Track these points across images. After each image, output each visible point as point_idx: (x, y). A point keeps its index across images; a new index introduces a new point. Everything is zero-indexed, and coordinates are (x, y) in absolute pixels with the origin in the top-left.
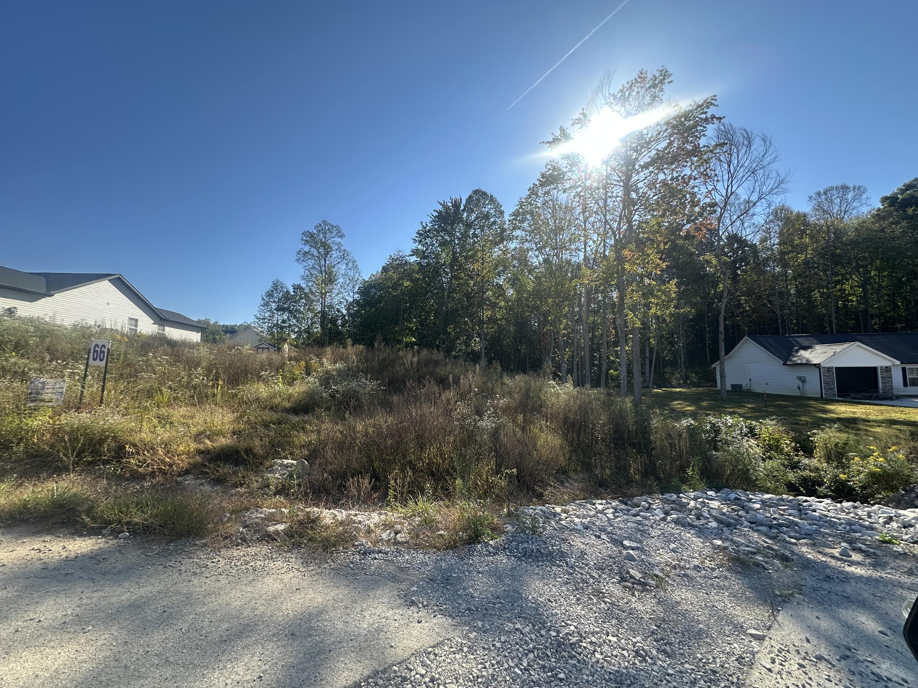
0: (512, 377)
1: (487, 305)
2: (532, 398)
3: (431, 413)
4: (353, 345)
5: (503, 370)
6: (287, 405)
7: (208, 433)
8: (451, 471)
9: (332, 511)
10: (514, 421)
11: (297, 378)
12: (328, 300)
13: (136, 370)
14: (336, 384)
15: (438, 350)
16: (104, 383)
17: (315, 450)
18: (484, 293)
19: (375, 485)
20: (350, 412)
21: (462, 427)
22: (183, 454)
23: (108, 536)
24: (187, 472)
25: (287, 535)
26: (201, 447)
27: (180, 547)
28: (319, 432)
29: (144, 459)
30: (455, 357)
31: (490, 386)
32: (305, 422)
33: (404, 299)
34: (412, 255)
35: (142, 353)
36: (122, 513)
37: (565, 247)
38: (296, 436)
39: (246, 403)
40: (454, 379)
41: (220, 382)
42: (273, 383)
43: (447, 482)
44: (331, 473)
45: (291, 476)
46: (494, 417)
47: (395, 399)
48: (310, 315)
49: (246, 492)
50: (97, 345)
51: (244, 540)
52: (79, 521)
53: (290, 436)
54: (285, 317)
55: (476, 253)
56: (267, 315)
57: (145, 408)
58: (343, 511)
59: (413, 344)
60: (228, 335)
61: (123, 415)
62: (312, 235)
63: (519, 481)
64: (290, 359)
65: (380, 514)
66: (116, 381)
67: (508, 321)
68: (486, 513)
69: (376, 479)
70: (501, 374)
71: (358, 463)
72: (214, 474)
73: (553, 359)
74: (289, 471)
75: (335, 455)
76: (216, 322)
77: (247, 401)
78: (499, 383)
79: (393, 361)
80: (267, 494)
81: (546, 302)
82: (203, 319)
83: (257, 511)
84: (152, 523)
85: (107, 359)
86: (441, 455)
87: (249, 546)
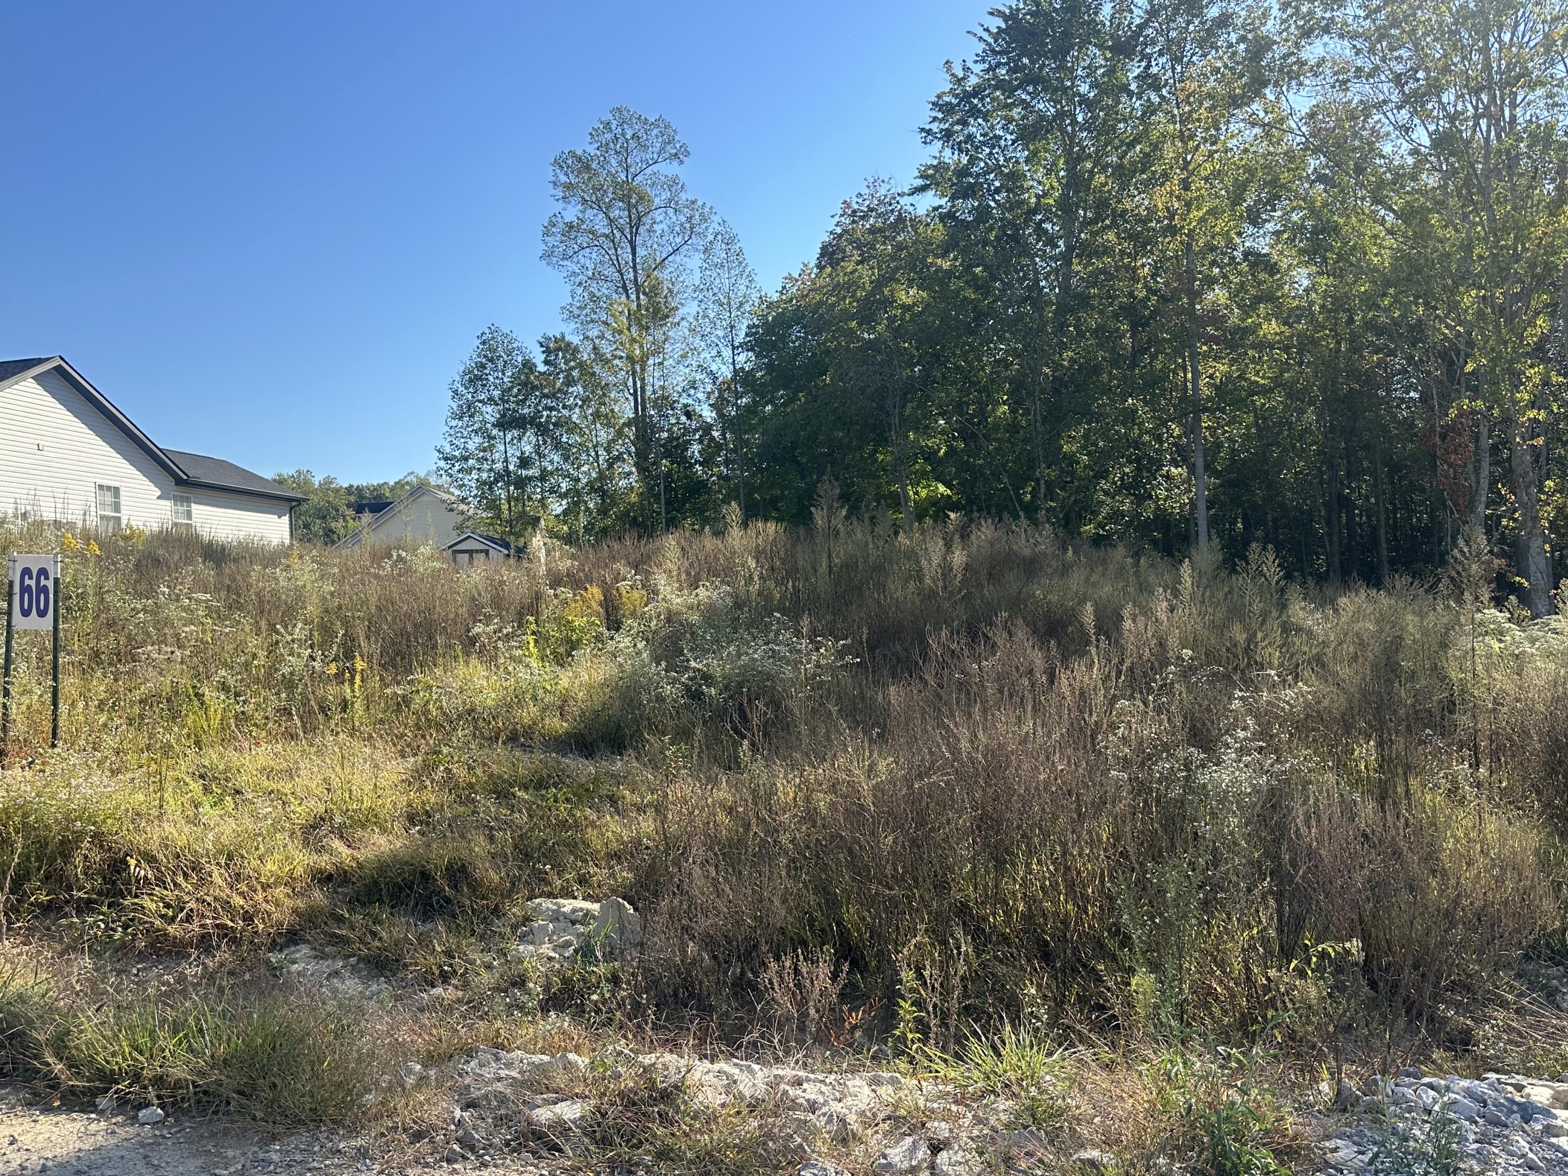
0: (1325, 602)
1: (1211, 339)
2: (1412, 676)
3: (1024, 741)
4: (745, 525)
5: (1288, 576)
6: (557, 725)
7: (338, 819)
8: (1111, 944)
9: (722, 1065)
10: (1341, 766)
11: (579, 640)
12: (654, 379)
13: (130, 638)
14: (700, 651)
15: (1035, 523)
16: (55, 679)
17: (652, 867)
18: (1195, 296)
19: (851, 985)
20: (753, 744)
21: (1140, 788)
22: (276, 884)
23: (113, 1116)
24: (292, 937)
25: (591, 1135)
26: (324, 862)
27: (298, 1157)
28: (659, 809)
29: (179, 898)
30: (1098, 541)
31: (1241, 637)
32: (617, 779)
33: (902, 352)
34: (922, 189)
35: (142, 587)
36: (141, 1053)
37: (1526, 73)
38: (593, 824)
39: (439, 727)
40: (1098, 618)
41: (360, 665)
42: (512, 658)
43: (1099, 980)
44: (708, 942)
45: (586, 951)
46: (1260, 750)
47: (895, 694)
48: (603, 435)
49: (459, 1001)
50: (26, 572)
51: (468, 1144)
52: (38, 1071)
53: (576, 825)
54: (528, 449)
55: (1156, 147)
56: (471, 446)
57: (167, 750)
58: (756, 1067)
59: (939, 508)
60: (367, 517)
61: (114, 772)
62: (584, 165)
63: (1373, 985)
64: (556, 581)
65: (876, 1082)
66: (85, 672)
67: (1293, 393)
68: (1254, 1092)
69: (854, 964)
70: (1282, 591)
71: (789, 911)
72: (366, 944)
73: (1491, 525)
74: (579, 935)
75: (715, 883)
76: (328, 481)
77: (440, 719)
78: (1274, 624)
79: (879, 568)
80: (521, 1008)
81: (1453, 306)
82: (292, 472)
83: (498, 1059)
84: (219, 1083)
85: (56, 611)
86: (1070, 886)
87: (485, 1165)
